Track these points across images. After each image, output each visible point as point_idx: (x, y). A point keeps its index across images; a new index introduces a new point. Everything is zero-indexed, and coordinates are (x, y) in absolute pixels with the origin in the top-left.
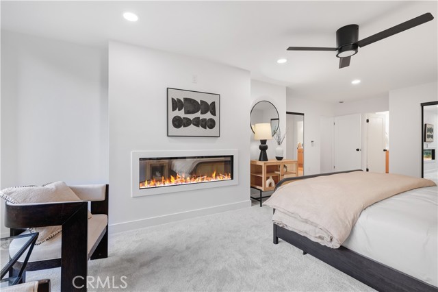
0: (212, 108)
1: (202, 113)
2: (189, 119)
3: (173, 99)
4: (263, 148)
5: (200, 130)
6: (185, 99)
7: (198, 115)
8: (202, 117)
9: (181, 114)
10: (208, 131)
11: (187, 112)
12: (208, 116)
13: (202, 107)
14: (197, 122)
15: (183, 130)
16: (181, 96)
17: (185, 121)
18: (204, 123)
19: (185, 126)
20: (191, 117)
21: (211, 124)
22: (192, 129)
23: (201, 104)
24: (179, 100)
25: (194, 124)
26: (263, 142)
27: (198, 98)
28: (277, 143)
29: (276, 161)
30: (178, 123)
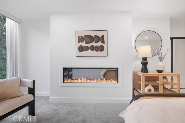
0: (102, 39)
1: (95, 43)
2: (88, 47)
3: (78, 37)
4: (145, 63)
5: (94, 53)
6: (86, 36)
7: (93, 44)
8: (95, 45)
9: (83, 44)
10: (99, 53)
11: (87, 43)
12: (100, 44)
13: (96, 39)
14: (93, 48)
15: (84, 53)
16: (83, 34)
17: (85, 48)
18: (97, 48)
19: (85, 51)
20: (89, 45)
21: (102, 49)
22: (89, 52)
23: (95, 38)
24: (82, 37)
25: (91, 50)
26: (145, 59)
27: (93, 34)
28: (158, 60)
29: (157, 73)
30: (81, 49)
